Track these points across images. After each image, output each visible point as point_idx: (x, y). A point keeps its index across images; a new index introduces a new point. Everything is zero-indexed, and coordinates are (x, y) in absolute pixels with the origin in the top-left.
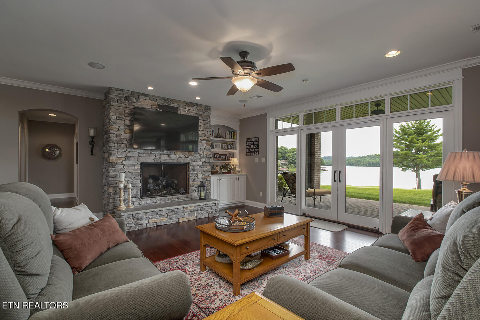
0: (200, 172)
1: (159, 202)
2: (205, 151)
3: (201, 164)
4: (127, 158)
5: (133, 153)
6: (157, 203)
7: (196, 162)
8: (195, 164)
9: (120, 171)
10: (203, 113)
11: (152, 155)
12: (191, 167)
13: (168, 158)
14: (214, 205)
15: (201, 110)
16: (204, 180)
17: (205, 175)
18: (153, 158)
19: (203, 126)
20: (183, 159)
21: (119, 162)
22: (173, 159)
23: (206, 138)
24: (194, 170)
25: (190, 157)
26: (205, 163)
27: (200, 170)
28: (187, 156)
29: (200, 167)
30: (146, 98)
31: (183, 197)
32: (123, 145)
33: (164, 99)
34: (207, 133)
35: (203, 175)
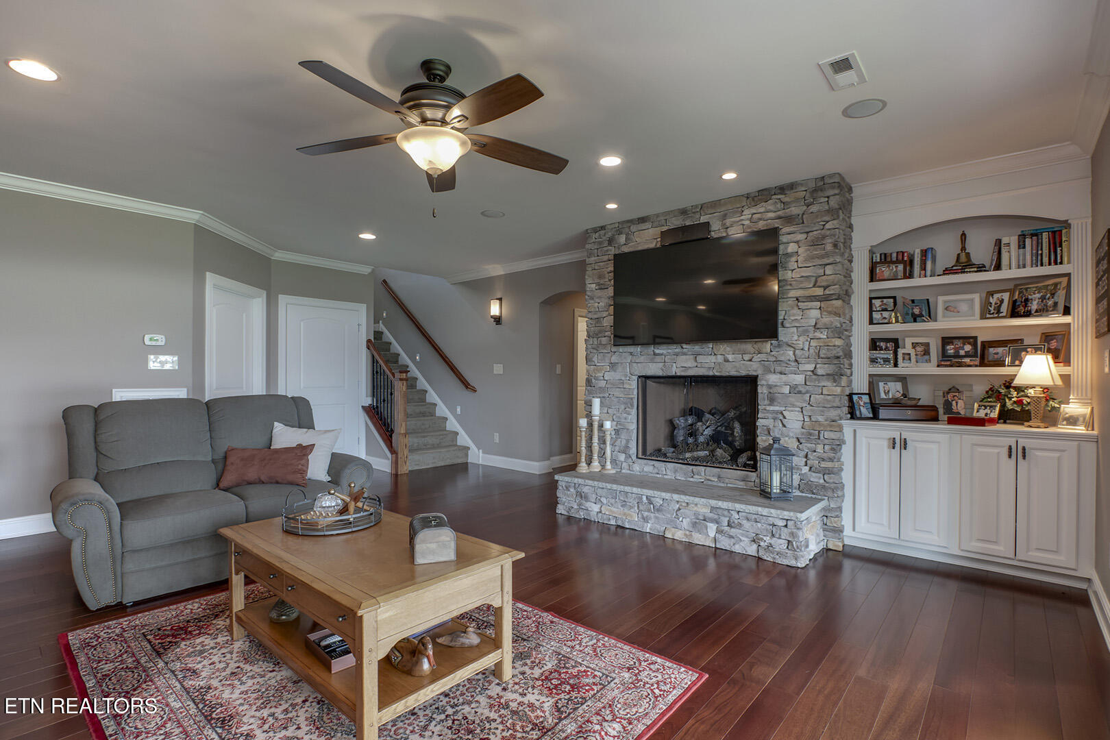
0: (794, 406)
1: (670, 476)
2: (818, 334)
3: (799, 379)
4: (613, 366)
5: (621, 356)
6: (666, 477)
7: (781, 373)
8: (773, 379)
9: (600, 393)
10: (805, 208)
11: (658, 359)
12: (762, 390)
13: (696, 364)
14: (782, 523)
15: (797, 200)
16: (811, 434)
17: (813, 419)
18: (661, 365)
19: (807, 250)
20: (737, 364)
21: (599, 375)
22: (707, 365)
23: (819, 292)
24: (772, 400)
25: (757, 358)
26: (814, 377)
27: (793, 398)
28: (747, 357)
29: (794, 389)
30: (643, 226)
31: (733, 476)
32: (604, 340)
33: (684, 212)
34: (821, 272)
35: (807, 419)
